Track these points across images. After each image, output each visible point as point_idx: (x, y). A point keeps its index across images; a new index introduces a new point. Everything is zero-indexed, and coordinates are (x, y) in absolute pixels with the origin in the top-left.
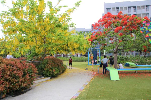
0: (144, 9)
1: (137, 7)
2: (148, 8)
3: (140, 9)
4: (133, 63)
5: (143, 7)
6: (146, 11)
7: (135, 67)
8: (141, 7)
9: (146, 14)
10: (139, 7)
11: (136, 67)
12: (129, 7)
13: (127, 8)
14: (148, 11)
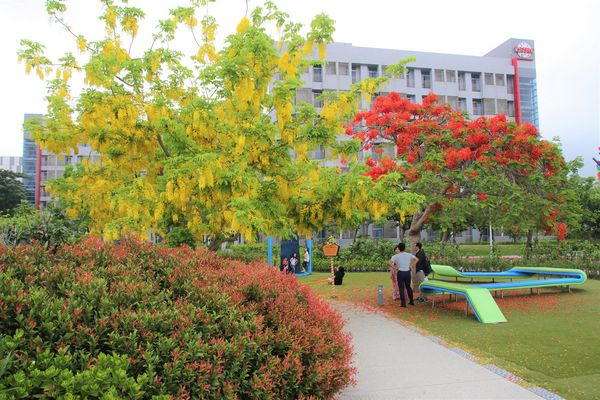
4: (447, 264)
7: (454, 279)
11: (459, 279)
12: (355, 66)
13: (347, 68)
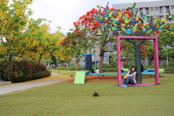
0: (158, 10)
1: (149, 8)
2: (163, 10)
3: (153, 10)
5: (157, 8)
6: (160, 12)
8: (154, 8)
9: (160, 16)
10: (152, 8)
14: (163, 13)
